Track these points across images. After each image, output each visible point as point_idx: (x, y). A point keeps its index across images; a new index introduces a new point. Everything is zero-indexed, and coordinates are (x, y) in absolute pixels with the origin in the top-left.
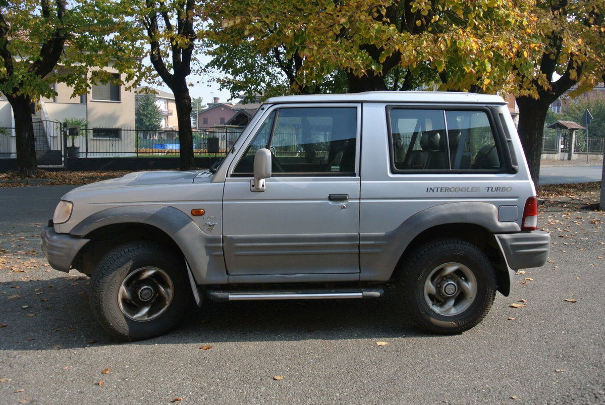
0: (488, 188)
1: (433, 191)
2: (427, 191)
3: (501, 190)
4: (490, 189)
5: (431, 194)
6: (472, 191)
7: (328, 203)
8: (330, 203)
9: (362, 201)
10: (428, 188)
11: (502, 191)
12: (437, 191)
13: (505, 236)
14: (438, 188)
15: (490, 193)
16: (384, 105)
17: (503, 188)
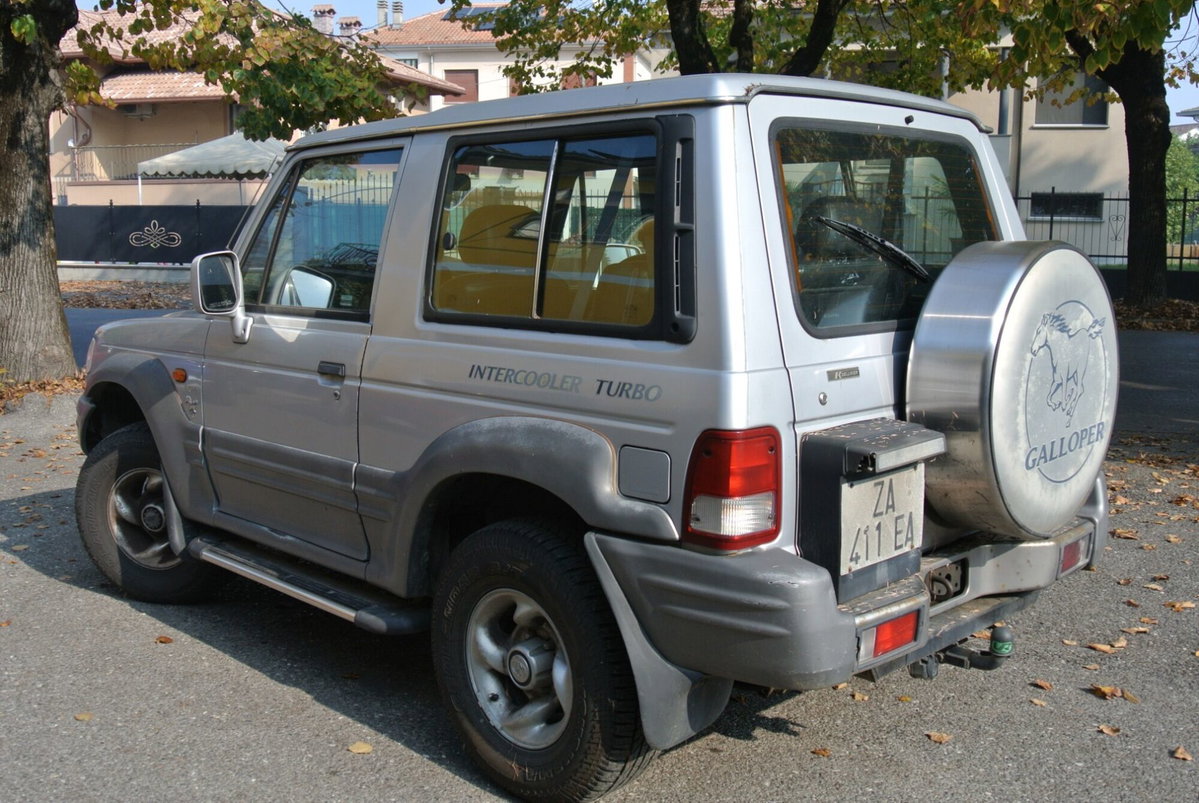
0: (602, 382)
1: (482, 377)
2: (470, 375)
3: (631, 393)
4: (605, 386)
5: (477, 383)
6: (561, 388)
7: (315, 381)
8: (320, 380)
9: (364, 385)
10: (473, 366)
11: (633, 397)
12: (489, 378)
13: (621, 545)
14: (492, 368)
15: (604, 401)
16: (447, 136)
17: (638, 386)
